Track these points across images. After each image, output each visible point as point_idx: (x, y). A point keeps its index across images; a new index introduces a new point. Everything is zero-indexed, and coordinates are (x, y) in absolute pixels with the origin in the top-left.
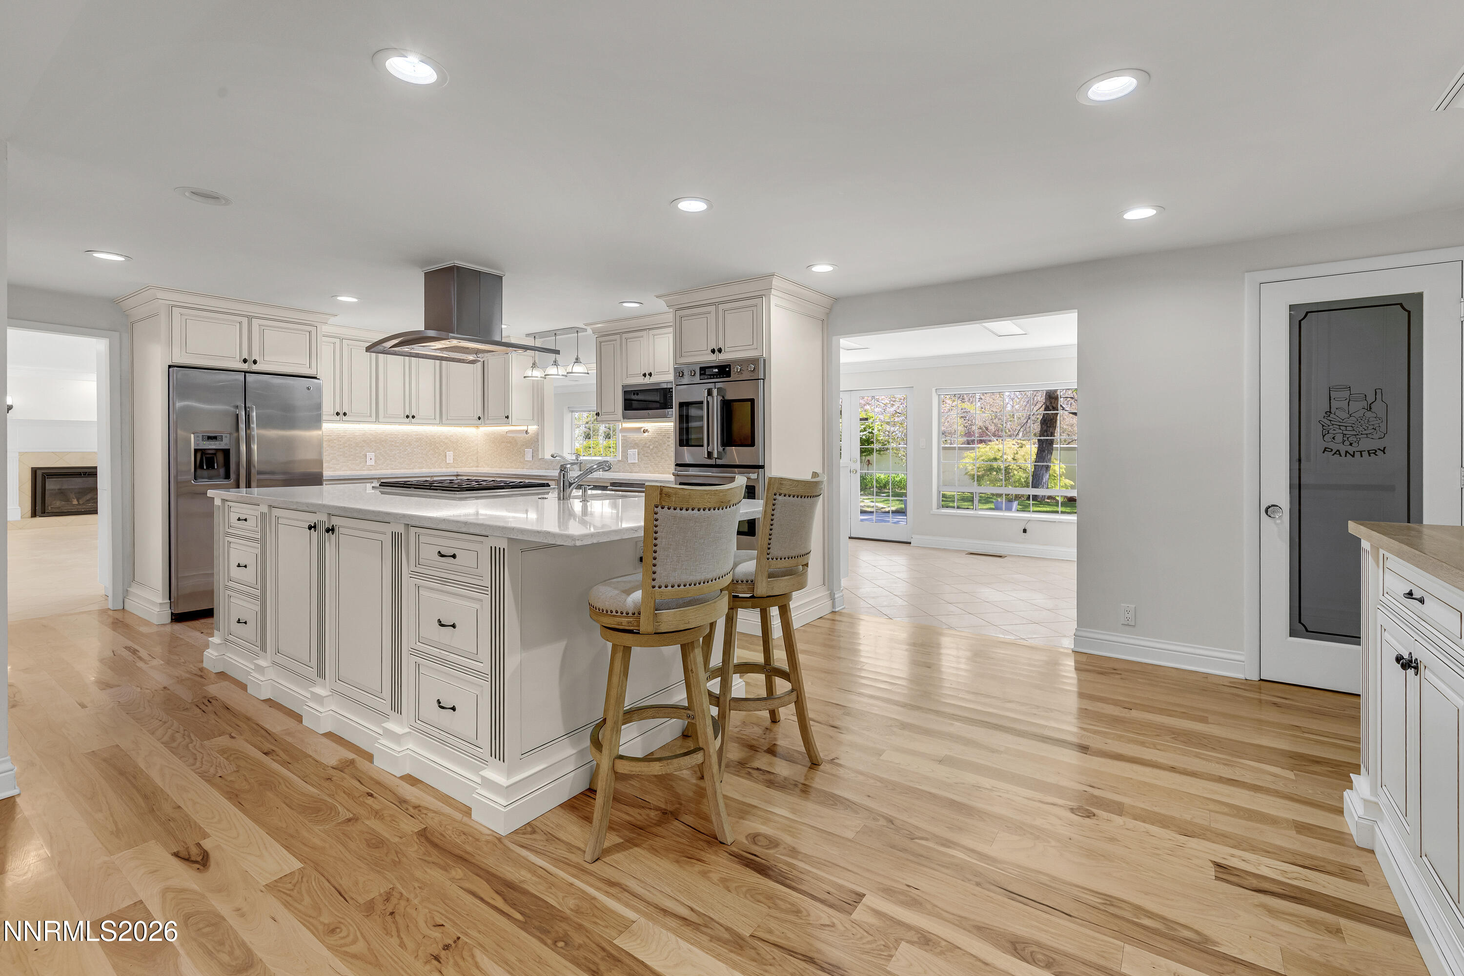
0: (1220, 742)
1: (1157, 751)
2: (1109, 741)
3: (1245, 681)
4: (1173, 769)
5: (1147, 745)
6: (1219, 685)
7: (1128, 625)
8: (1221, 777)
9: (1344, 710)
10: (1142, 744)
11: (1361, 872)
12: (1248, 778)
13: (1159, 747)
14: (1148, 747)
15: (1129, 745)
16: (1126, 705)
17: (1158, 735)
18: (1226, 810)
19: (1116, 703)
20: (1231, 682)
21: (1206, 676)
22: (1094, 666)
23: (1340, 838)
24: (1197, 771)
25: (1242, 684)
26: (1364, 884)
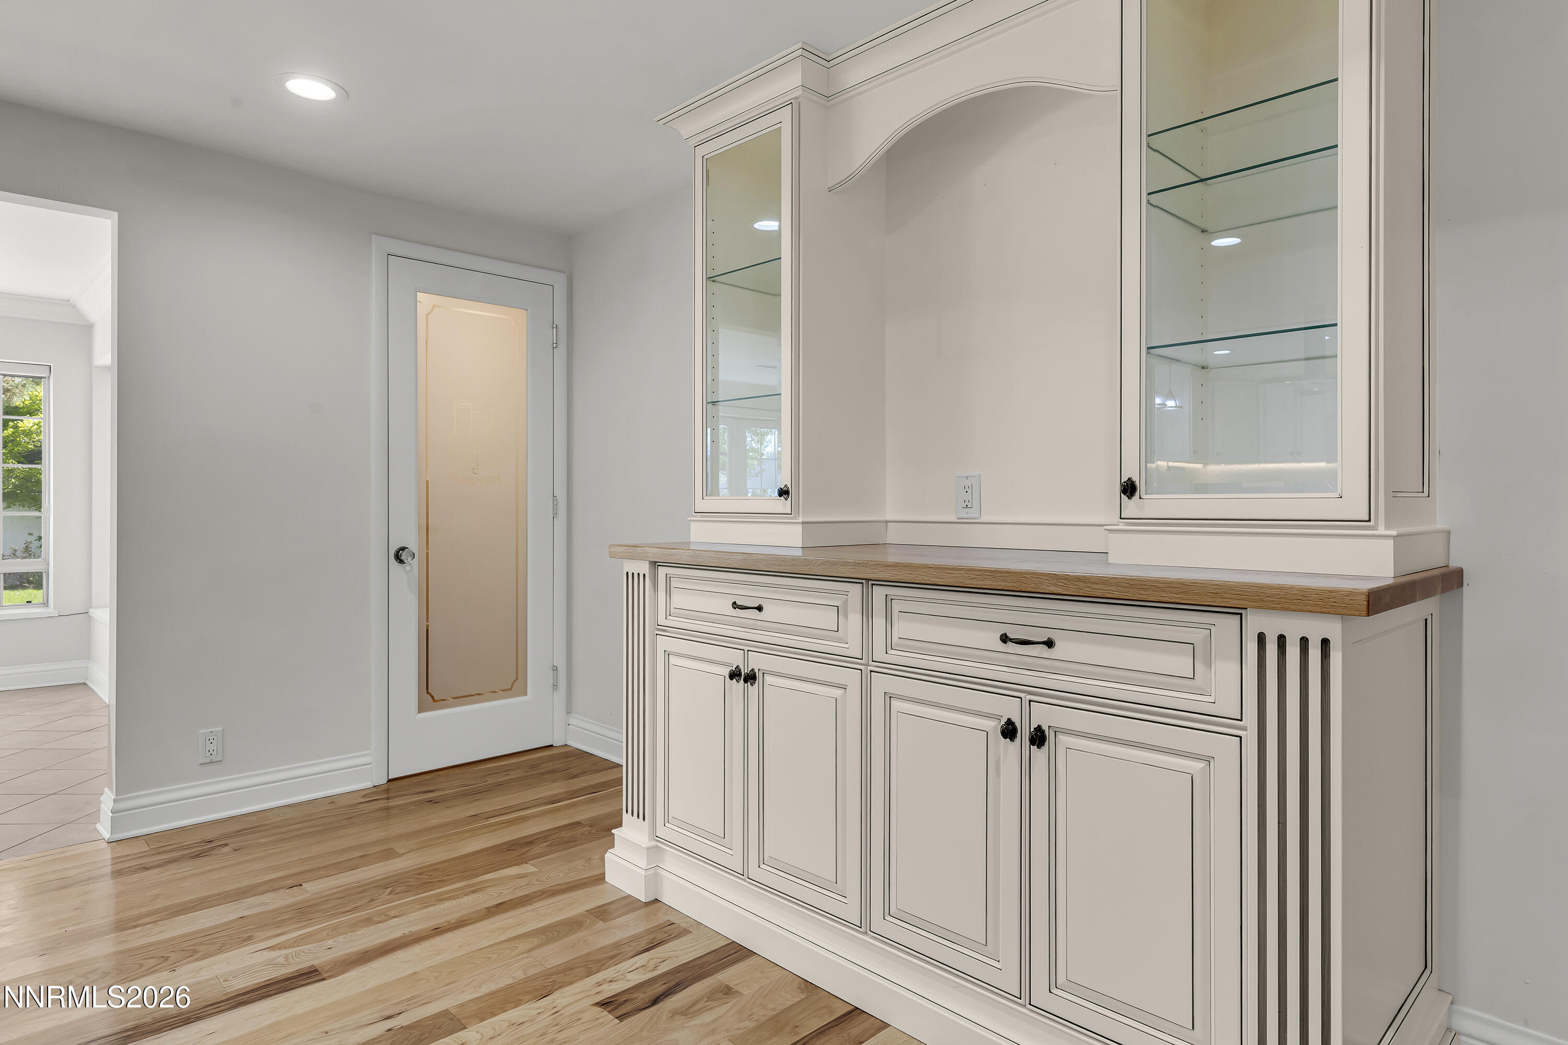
0: (436, 869)
1: (395, 920)
2: (330, 943)
3: (375, 790)
4: (438, 931)
5: (376, 919)
6: (356, 804)
7: (212, 762)
8: (488, 908)
9: (486, 782)
10: (368, 921)
11: (674, 923)
12: (507, 894)
13: (392, 913)
14: (380, 922)
15: (359, 933)
16: (289, 882)
17: (372, 900)
18: (535, 941)
19: (271, 887)
20: (364, 796)
21: (331, 800)
22: (172, 851)
23: (629, 904)
24: (461, 917)
25: (375, 793)
26: (687, 934)
